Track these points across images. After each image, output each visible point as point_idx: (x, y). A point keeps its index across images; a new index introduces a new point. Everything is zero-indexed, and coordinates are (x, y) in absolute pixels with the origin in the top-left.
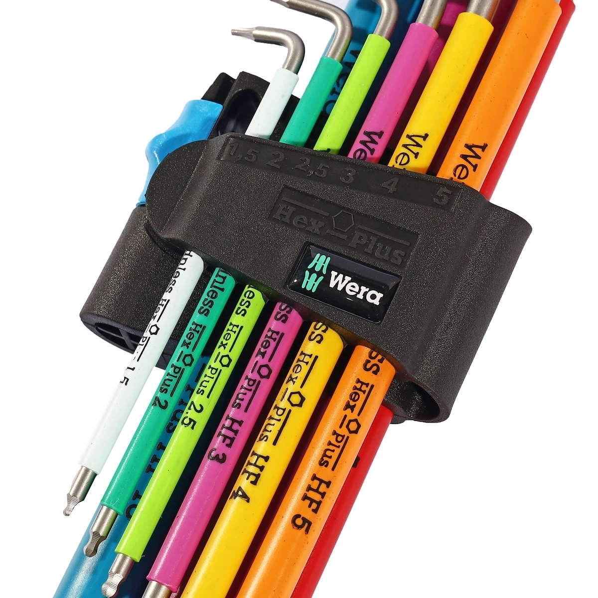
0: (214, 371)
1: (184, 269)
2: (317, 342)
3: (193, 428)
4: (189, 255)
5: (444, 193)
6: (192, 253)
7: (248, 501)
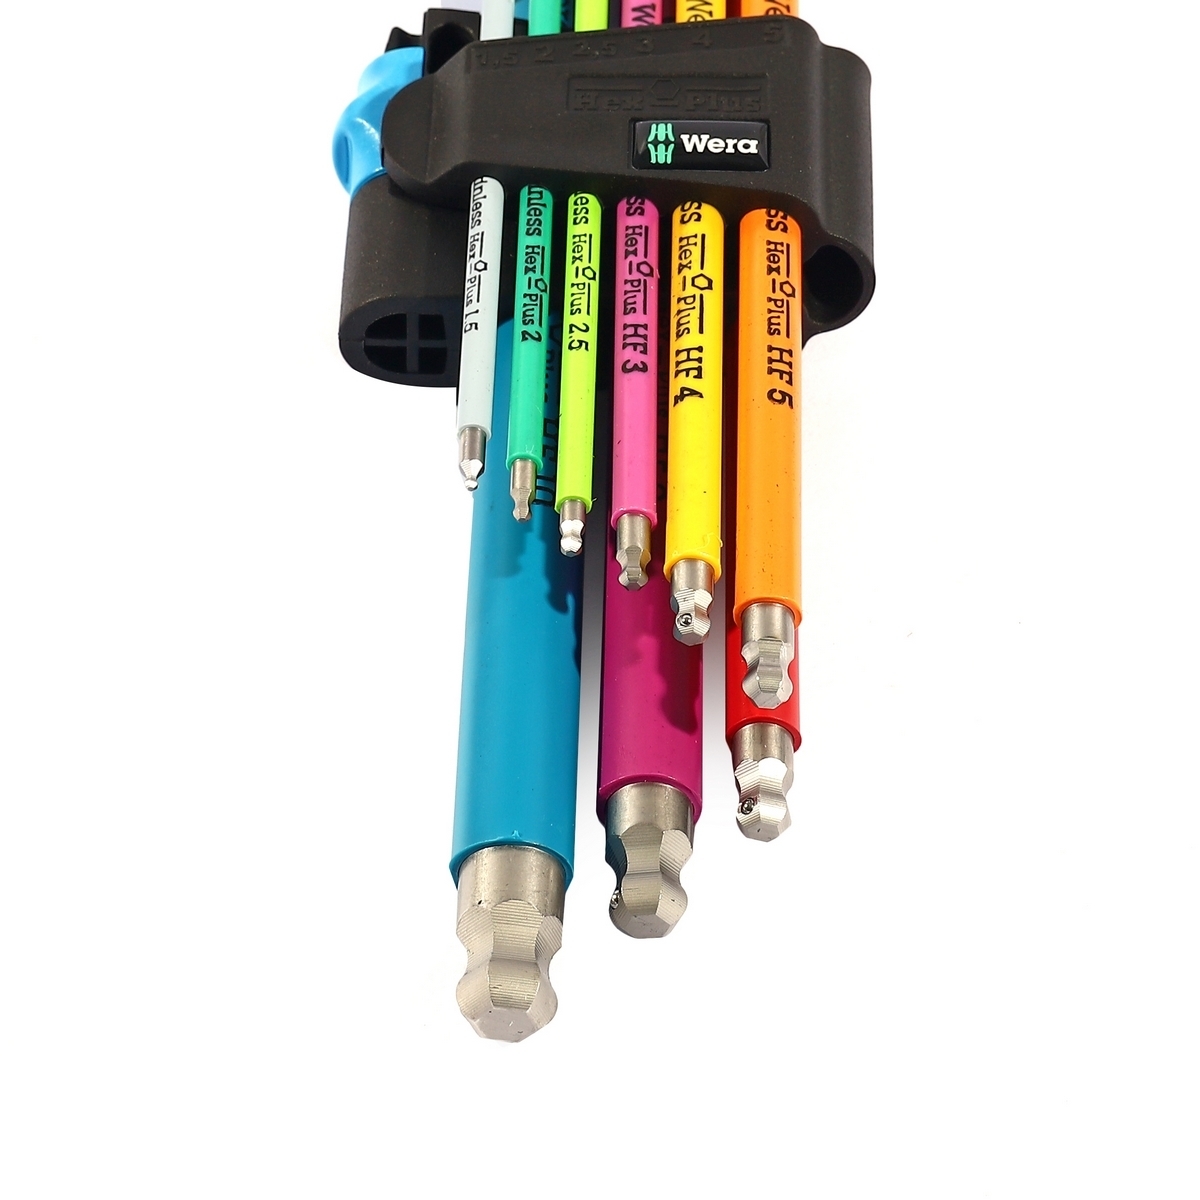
0: (581, 287)
1: (485, 197)
2: (696, 220)
3: (587, 348)
4: (482, 181)
5: (772, 29)
6: (485, 179)
7: (701, 396)
